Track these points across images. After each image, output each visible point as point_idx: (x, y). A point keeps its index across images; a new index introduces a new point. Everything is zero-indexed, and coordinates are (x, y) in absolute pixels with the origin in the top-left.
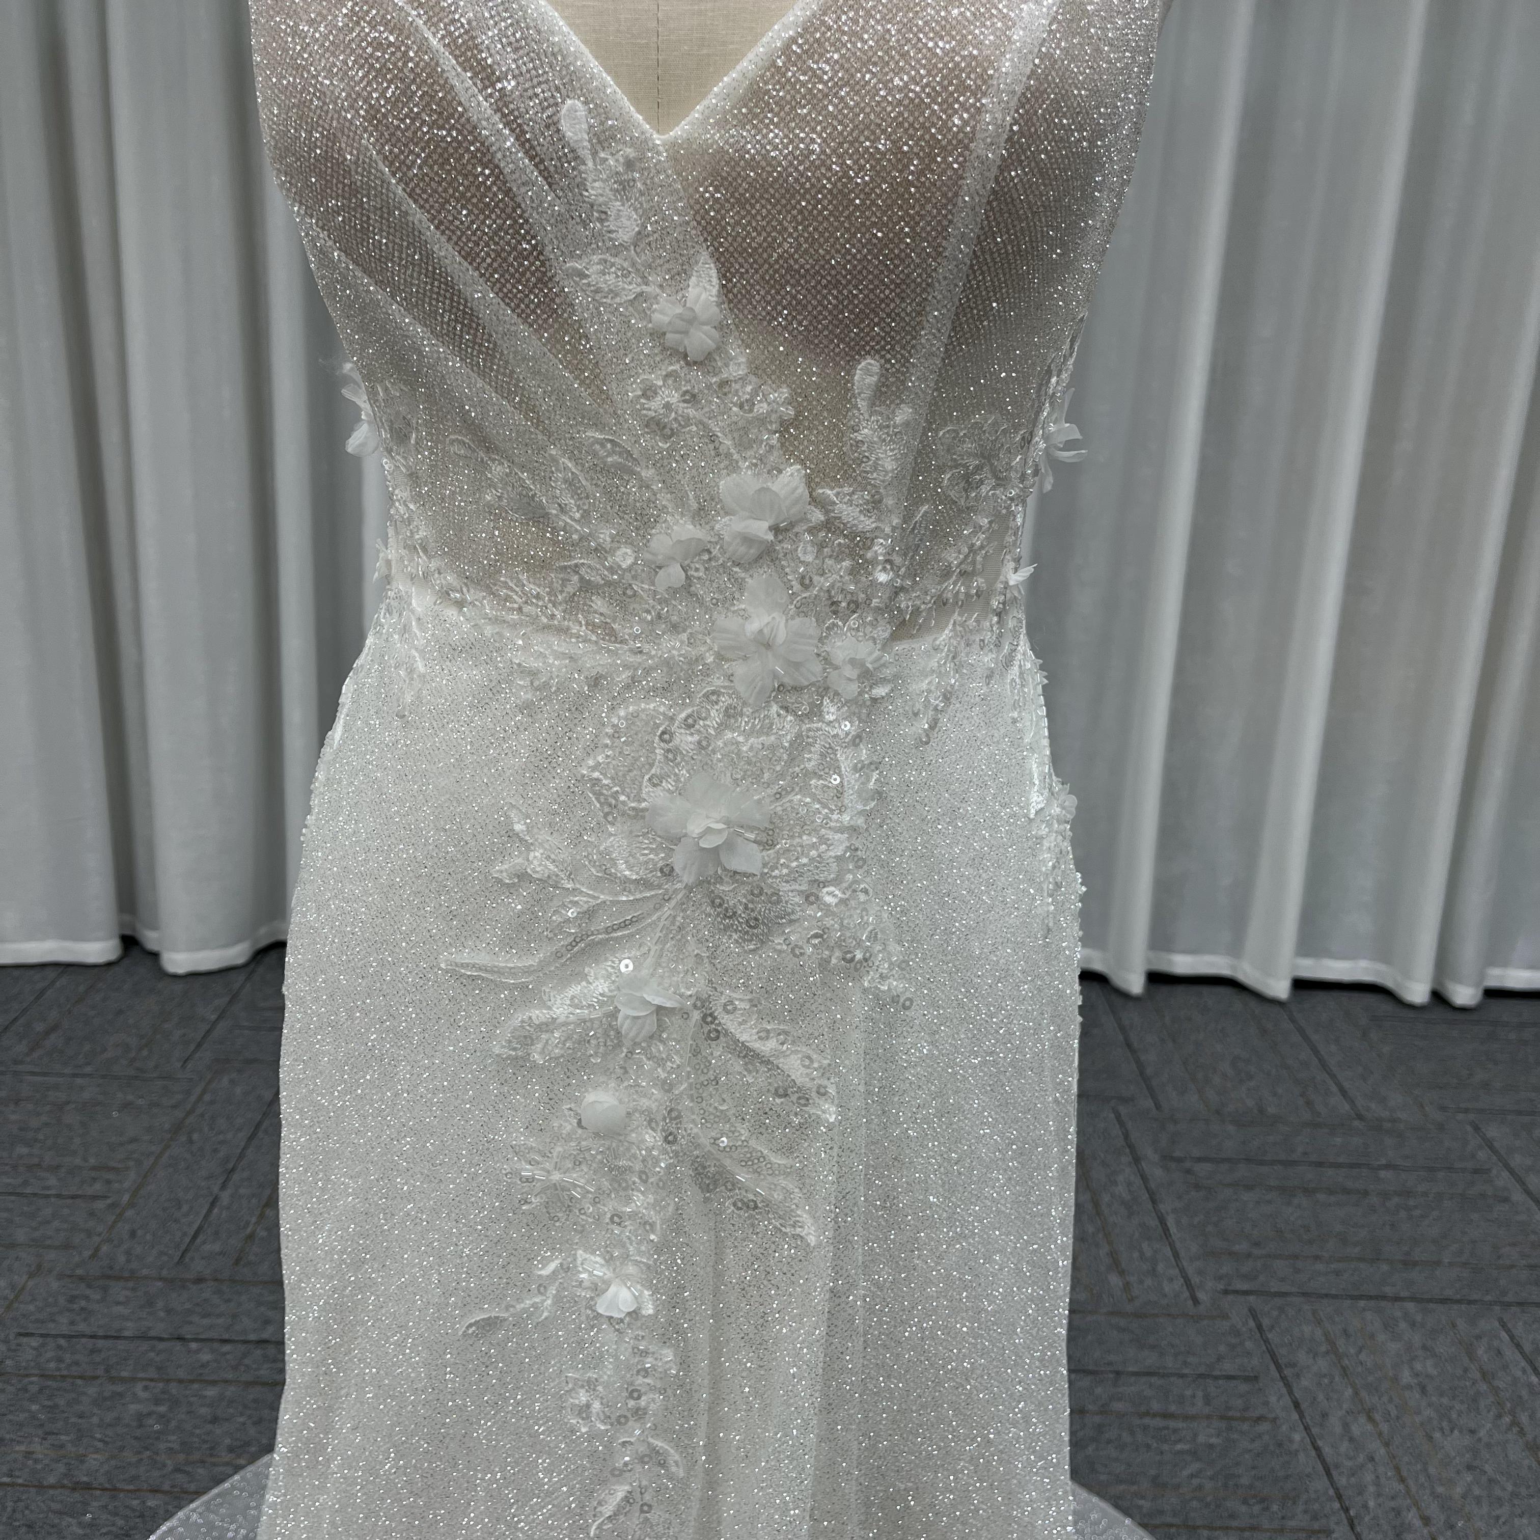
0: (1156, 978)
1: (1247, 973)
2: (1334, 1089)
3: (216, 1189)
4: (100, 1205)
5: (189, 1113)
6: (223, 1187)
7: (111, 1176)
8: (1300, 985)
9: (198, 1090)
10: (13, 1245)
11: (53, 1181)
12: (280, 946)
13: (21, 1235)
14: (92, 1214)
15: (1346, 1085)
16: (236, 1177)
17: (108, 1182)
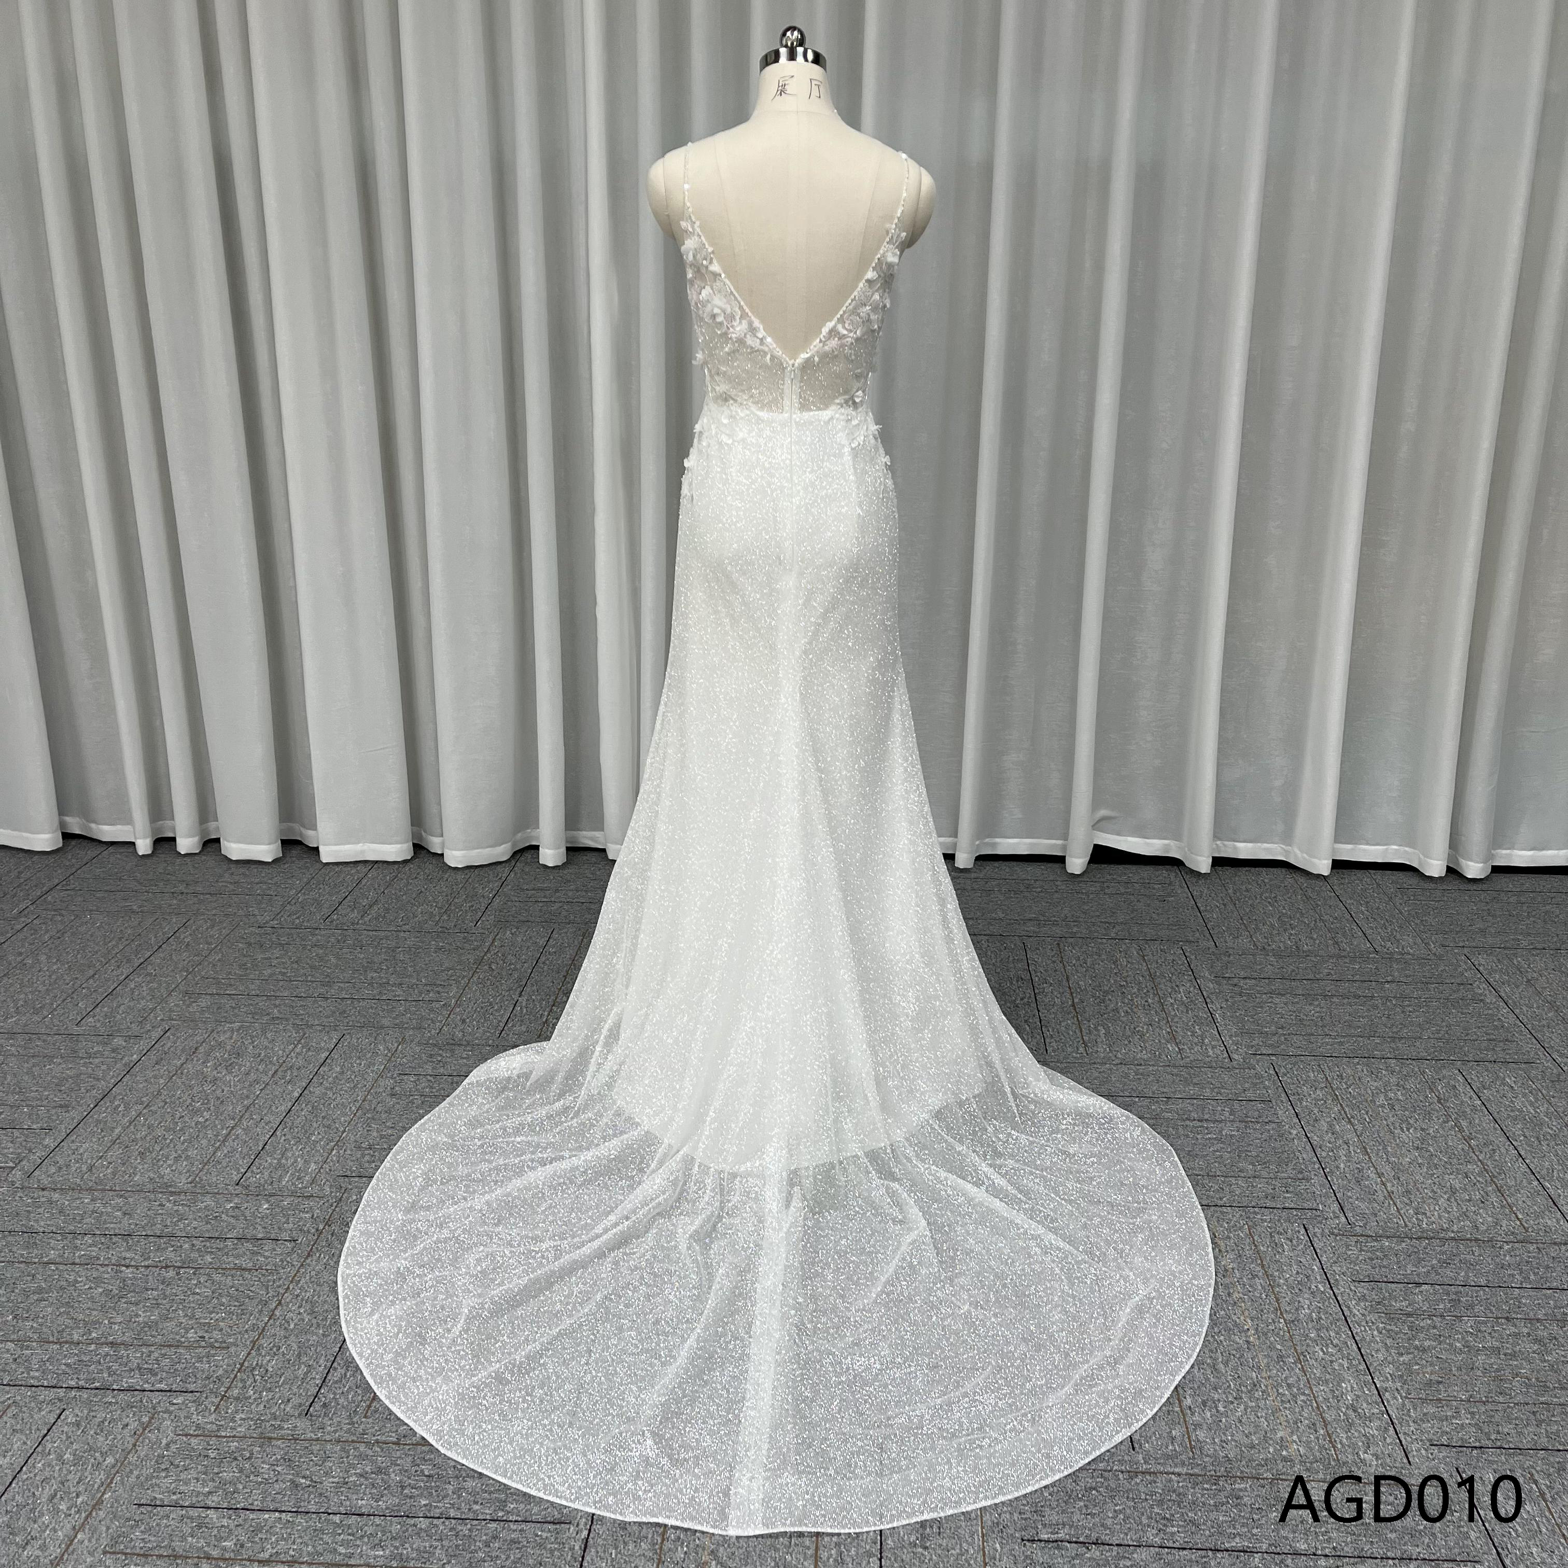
0: (1218, 862)
1: (1297, 857)
2: (1360, 934)
3: (516, 997)
4: (435, 1005)
5: (485, 953)
6: (520, 995)
7: (440, 989)
8: (1338, 865)
9: (490, 939)
10: (382, 1027)
11: (399, 992)
12: (536, 848)
13: (386, 1022)
14: (431, 1010)
15: (1368, 932)
16: (527, 989)
17: (439, 993)
